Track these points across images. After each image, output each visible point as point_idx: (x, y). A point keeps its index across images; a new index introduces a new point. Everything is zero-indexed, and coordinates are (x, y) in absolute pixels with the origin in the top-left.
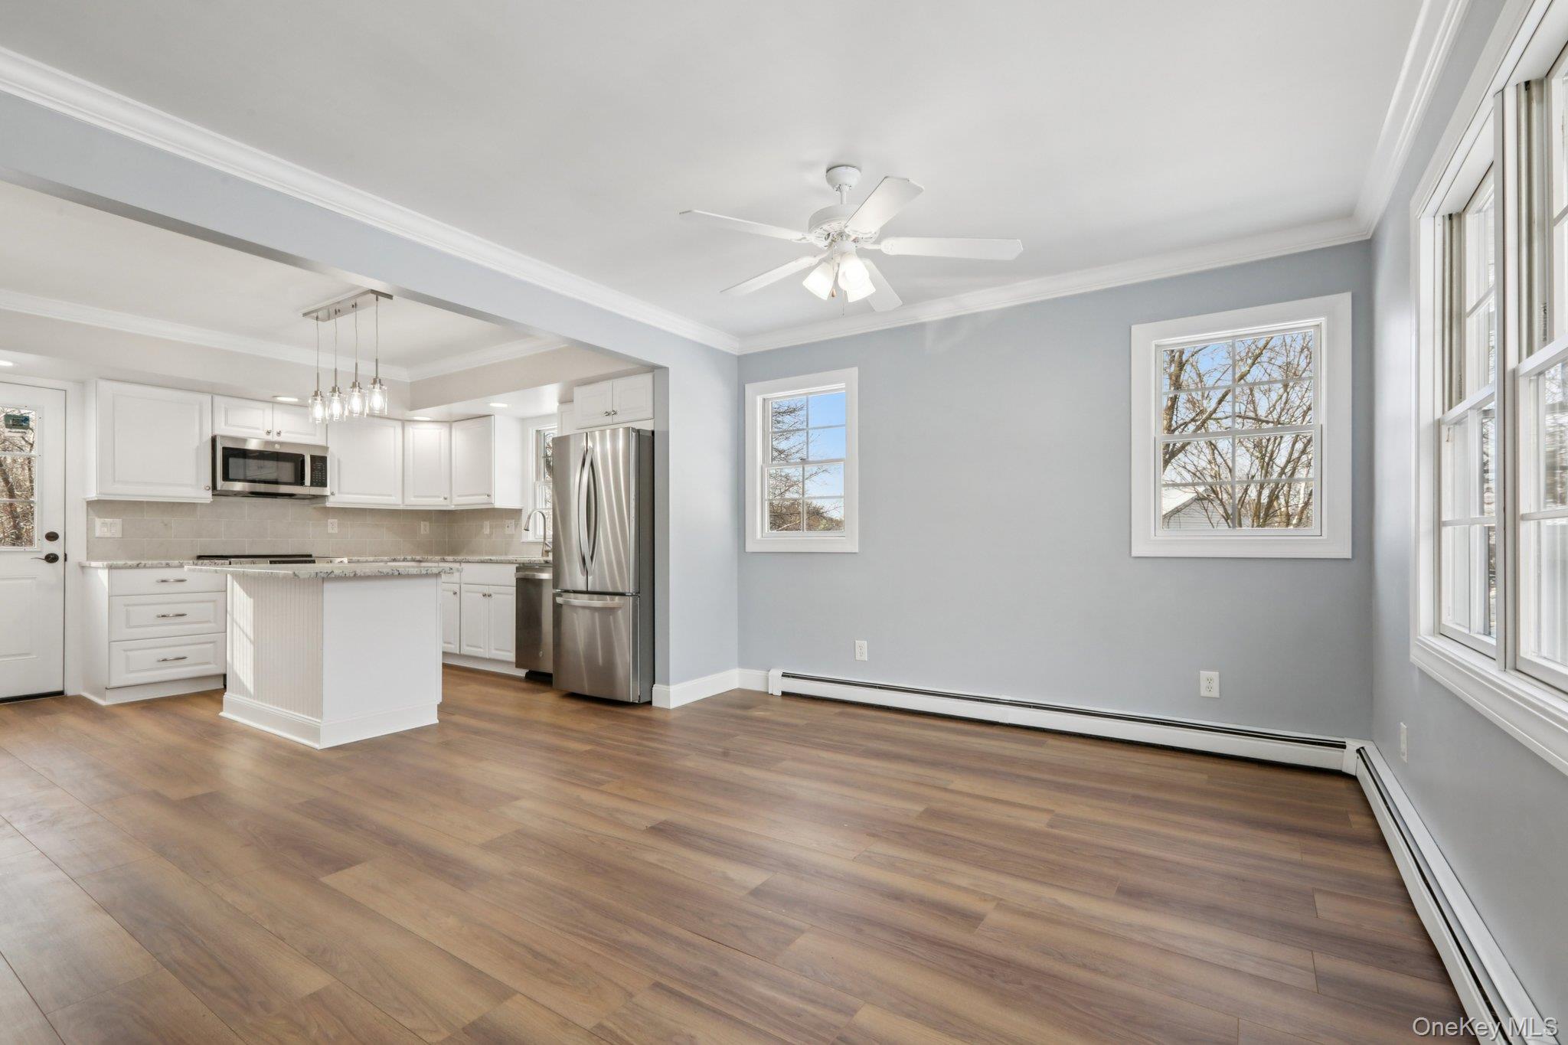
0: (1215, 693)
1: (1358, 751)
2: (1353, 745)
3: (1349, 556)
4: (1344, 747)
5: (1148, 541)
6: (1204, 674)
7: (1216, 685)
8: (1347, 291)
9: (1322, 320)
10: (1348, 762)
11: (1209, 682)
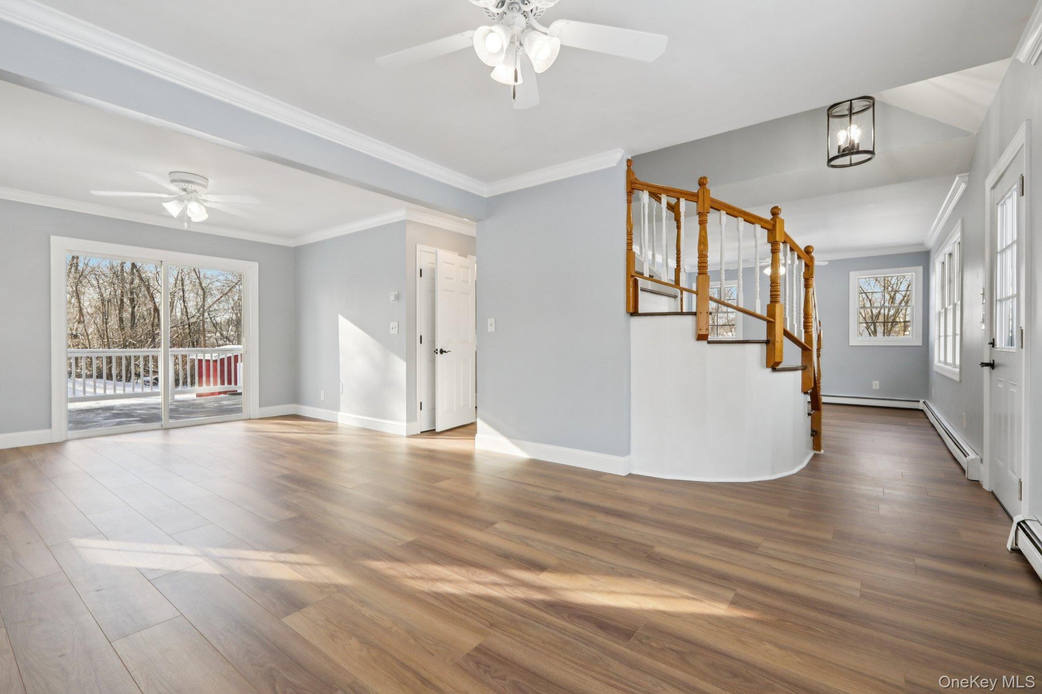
0: (878, 388)
1: (924, 402)
2: (922, 401)
3: (921, 345)
4: (919, 401)
5: (855, 340)
6: (874, 382)
7: (878, 385)
8: (921, 265)
9: (914, 274)
10: (921, 406)
11: (876, 385)
